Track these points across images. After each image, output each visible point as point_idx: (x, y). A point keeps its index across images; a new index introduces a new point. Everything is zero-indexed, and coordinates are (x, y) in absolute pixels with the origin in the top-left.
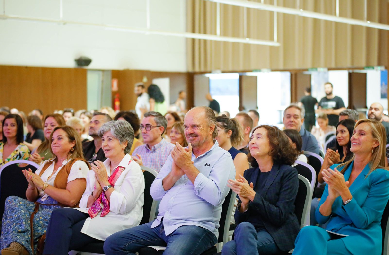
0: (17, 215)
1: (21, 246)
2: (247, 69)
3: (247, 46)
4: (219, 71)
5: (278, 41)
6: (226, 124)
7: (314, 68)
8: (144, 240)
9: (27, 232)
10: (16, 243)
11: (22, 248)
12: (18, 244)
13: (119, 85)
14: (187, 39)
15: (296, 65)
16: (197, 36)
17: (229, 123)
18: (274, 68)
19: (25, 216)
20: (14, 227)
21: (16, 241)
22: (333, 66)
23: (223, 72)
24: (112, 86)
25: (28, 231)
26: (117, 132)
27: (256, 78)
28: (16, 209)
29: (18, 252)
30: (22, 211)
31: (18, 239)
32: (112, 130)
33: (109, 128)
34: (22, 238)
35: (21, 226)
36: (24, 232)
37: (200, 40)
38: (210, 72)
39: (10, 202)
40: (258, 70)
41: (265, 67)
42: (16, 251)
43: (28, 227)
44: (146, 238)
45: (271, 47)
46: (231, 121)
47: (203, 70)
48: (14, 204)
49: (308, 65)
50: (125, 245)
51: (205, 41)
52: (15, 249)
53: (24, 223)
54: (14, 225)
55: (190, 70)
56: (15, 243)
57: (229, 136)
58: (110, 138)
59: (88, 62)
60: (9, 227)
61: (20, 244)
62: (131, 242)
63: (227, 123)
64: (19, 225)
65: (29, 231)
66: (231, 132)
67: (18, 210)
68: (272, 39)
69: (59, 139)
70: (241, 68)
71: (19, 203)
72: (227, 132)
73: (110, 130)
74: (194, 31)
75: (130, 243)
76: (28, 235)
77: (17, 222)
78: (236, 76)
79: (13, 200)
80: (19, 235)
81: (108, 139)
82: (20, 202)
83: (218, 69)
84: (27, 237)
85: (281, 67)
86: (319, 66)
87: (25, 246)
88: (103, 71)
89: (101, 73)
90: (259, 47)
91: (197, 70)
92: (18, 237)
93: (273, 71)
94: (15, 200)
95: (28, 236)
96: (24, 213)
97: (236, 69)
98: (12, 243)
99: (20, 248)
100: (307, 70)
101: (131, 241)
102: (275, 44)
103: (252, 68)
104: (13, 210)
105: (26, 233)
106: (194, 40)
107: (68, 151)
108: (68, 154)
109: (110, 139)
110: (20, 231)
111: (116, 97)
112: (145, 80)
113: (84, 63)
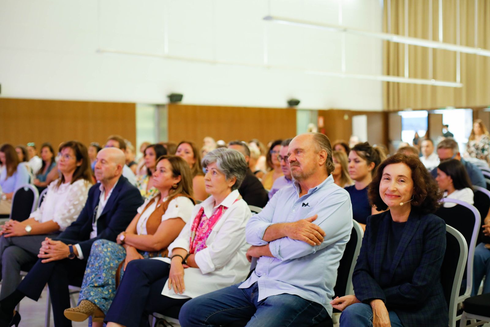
0: (99, 263)
1: (94, 305)
3: (434, 88)
4: (410, 110)
5: (461, 81)
6: (368, 155)
8: (233, 307)
9: (107, 287)
10: (87, 302)
11: (94, 307)
12: (89, 302)
13: (325, 122)
16: (392, 79)
17: (372, 153)
18: (457, 106)
19: (109, 266)
20: (92, 279)
21: (87, 299)
23: (414, 110)
24: (319, 122)
25: (108, 284)
26: (224, 164)
27: (441, 115)
28: (100, 256)
29: (86, 313)
30: (107, 259)
31: (91, 296)
32: (219, 161)
33: (215, 158)
34: (96, 295)
35: (100, 278)
36: (103, 286)
37: (394, 83)
38: (402, 110)
39: (97, 246)
40: (443, 108)
41: (450, 105)
42: (83, 312)
43: (108, 280)
44: (236, 305)
45: (456, 89)
46: (374, 151)
47: (396, 108)
48: (100, 249)
49: (488, 103)
50: (207, 316)
51: (398, 84)
52: (82, 310)
53: (104, 275)
54: (93, 276)
55: (386, 110)
56: (85, 301)
57: (370, 169)
58: (215, 170)
59: (297, 103)
60: (88, 278)
61: (92, 302)
62: (215, 312)
63: (370, 154)
64: (98, 277)
65: (110, 285)
66: (373, 165)
67: (102, 258)
68: (455, 80)
69: (162, 171)
70: (429, 106)
71: (107, 248)
72: (369, 164)
73: (216, 161)
74: (388, 74)
75: (213, 313)
76: (108, 290)
77: (97, 273)
78: (425, 114)
79: (101, 244)
80: (94, 290)
81: (212, 171)
82: (110, 247)
83: (411, 107)
84: (106, 293)
85: (464, 105)
87: (98, 306)
90: (444, 88)
91: (391, 108)
92: (92, 294)
93: (457, 108)
94: (103, 245)
95: (109, 292)
96: (108, 262)
97: (425, 107)
98: (82, 301)
99: (92, 308)
100: (486, 107)
101: (215, 310)
102: (458, 85)
103: (438, 106)
104: (97, 256)
105: (105, 288)
106: (388, 83)
107: (170, 187)
108: (170, 189)
109: (214, 172)
110: (96, 285)
112: (346, 117)
113: (293, 103)
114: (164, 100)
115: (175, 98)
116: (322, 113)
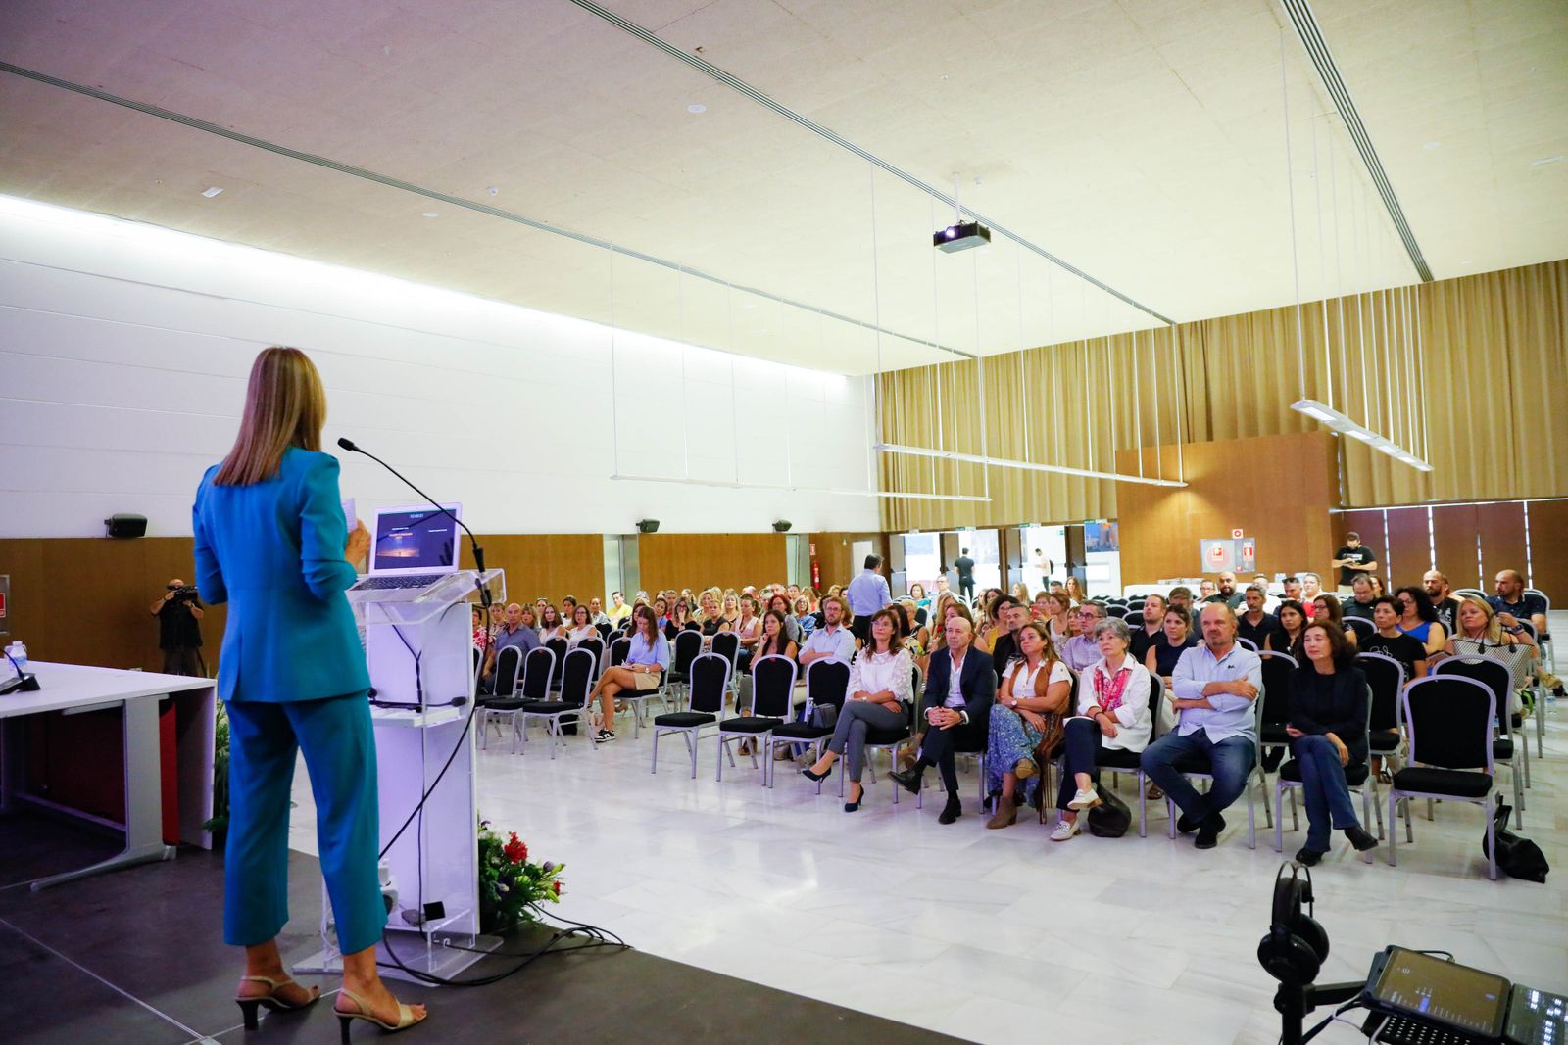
2: (949, 527)
4: (917, 530)
7: (1027, 524)
13: (817, 550)
14: (881, 498)
15: (1007, 521)
16: (891, 494)
18: (980, 525)
22: (1048, 521)
23: (921, 531)
24: (810, 550)
27: (956, 536)
37: (907, 498)
38: (908, 532)
40: (961, 528)
41: (970, 525)
45: (981, 503)
47: (898, 529)
49: (1020, 520)
51: (901, 499)
55: (885, 530)
59: (787, 526)
68: (981, 495)
70: (943, 527)
74: (887, 489)
78: (936, 536)
83: (916, 528)
85: (989, 524)
86: (1032, 522)
88: (799, 535)
89: (799, 537)
91: (893, 529)
93: (978, 528)
97: (937, 528)
100: (1017, 526)
103: (955, 526)
106: (888, 499)
111: (814, 562)
112: (844, 542)
113: (782, 526)
114: (634, 530)
115: (648, 527)
116: (814, 538)
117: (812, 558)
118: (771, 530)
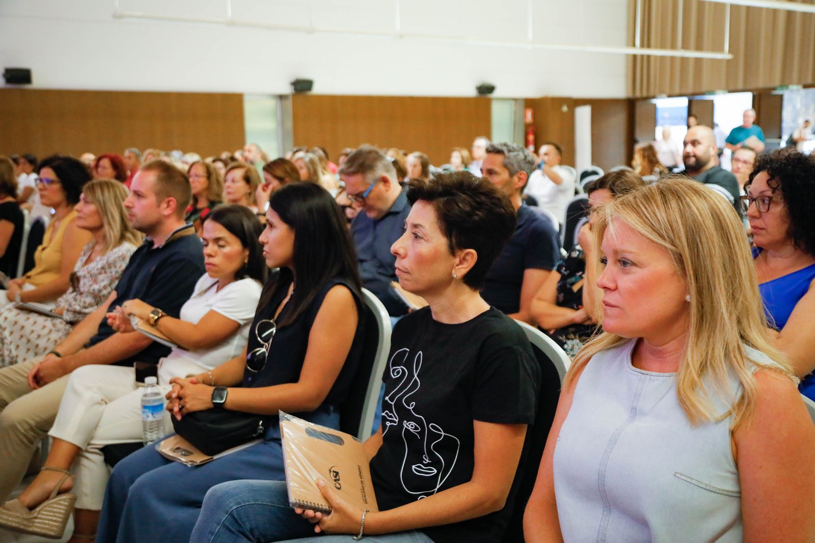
2: (697, 91)
4: (664, 95)
7: (784, 85)
13: (534, 116)
14: (627, 55)
15: (761, 83)
18: (732, 88)
22: (810, 82)
23: (670, 96)
24: (525, 116)
27: (712, 102)
37: (642, 56)
38: (654, 97)
40: (712, 92)
41: (720, 88)
47: (645, 94)
49: (777, 82)
55: (630, 95)
59: (489, 89)
70: (690, 90)
78: (684, 101)
83: (663, 92)
85: (740, 86)
86: (791, 83)
88: (515, 100)
89: (513, 102)
91: (638, 94)
93: (730, 92)
100: (774, 89)
102: (725, 55)
103: (704, 89)
106: (635, 57)
111: (530, 130)
112: (565, 109)
113: (486, 90)
114: (287, 90)
115: (302, 86)
116: (530, 103)
117: (527, 126)
118: (472, 92)
